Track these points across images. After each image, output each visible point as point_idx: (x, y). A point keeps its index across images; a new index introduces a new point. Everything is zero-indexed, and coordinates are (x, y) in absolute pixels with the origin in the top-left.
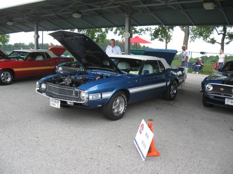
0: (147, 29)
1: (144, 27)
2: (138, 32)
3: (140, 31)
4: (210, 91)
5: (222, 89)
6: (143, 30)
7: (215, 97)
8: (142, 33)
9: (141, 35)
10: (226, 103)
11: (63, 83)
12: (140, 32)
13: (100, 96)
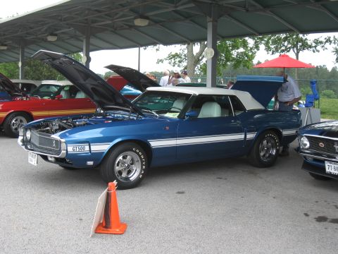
0: (328, 40)
1: (322, 36)
2: (310, 47)
3: (314, 45)
4: (307, 149)
5: (322, 145)
6: (321, 42)
7: (315, 160)
8: (319, 48)
9: (318, 51)
10: (327, 170)
11: (48, 128)
12: (315, 47)
13: (87, 148)
